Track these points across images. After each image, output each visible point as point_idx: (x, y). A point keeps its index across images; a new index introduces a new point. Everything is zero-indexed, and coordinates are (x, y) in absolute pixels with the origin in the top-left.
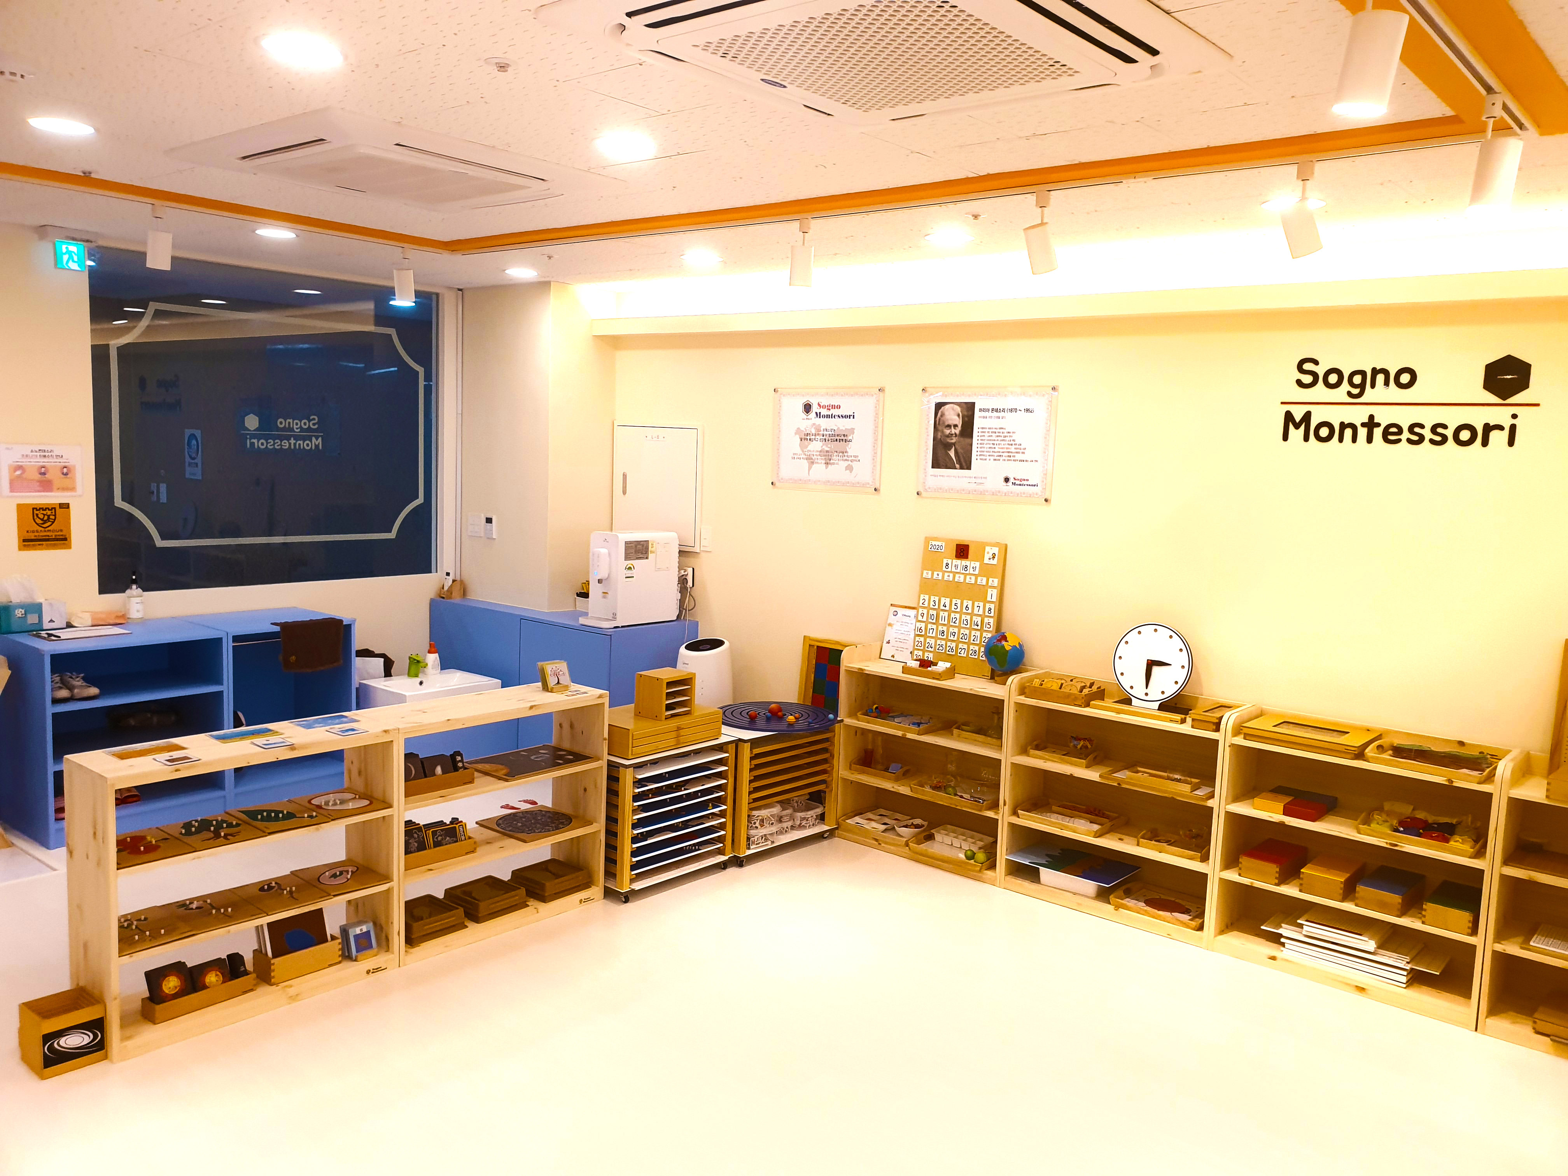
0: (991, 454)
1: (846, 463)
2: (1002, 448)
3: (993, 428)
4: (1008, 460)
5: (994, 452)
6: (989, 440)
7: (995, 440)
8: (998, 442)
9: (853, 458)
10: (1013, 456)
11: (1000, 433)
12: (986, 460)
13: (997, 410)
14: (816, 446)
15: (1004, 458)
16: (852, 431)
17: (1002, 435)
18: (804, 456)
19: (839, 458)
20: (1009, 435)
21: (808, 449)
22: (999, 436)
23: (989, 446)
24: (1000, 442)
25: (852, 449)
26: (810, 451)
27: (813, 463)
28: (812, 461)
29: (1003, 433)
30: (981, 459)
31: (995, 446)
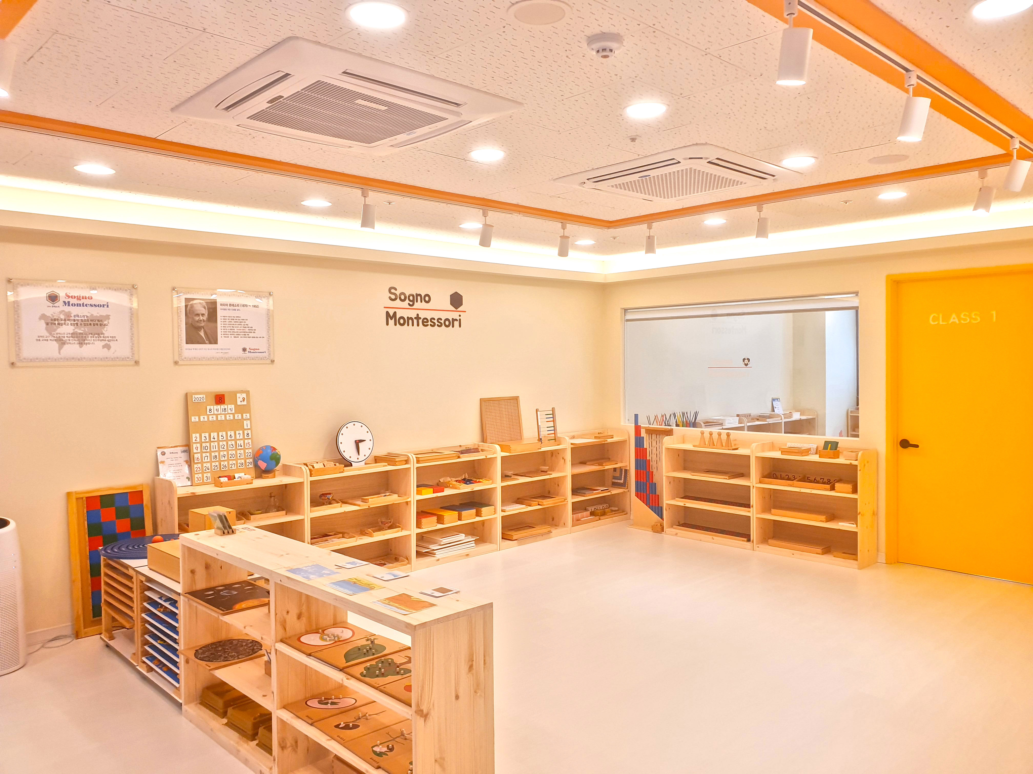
0: (232, 333)
1: (103, 343)
2: (240, 330)
3: (231, 317)
4: (244, 337)
5: (234, 332)
6: (229, 324)
7: (234, 324)
8: (236, 326)
9: (110, 338)
10: (247, 335)
11: (237, 319)
12: (228, 337)
13: (233, 305)
14: (66, 329)
15: (241, 336)
16: (108, 317)
17: (239, 321)
18: (53, 338)
19: (95, 339)
20: (243, 321)
21: (56, 332)
22: (237, 322)
23: (229, 328)
24: (238, 326)
25: (108, 331)
26: (60, 334)
27: (64, 344)
28: (62, 342)
29: (239, 320)
30: (225, 337)
31: (234, 328)
